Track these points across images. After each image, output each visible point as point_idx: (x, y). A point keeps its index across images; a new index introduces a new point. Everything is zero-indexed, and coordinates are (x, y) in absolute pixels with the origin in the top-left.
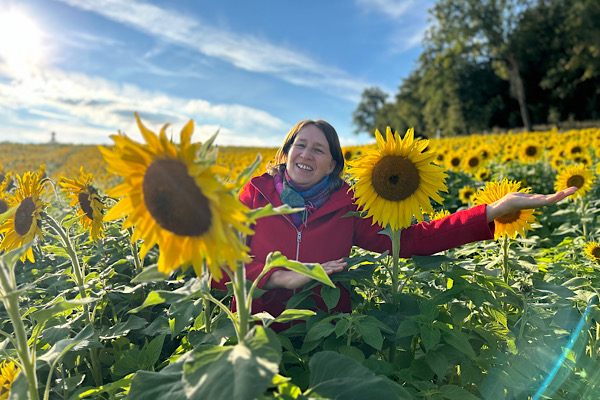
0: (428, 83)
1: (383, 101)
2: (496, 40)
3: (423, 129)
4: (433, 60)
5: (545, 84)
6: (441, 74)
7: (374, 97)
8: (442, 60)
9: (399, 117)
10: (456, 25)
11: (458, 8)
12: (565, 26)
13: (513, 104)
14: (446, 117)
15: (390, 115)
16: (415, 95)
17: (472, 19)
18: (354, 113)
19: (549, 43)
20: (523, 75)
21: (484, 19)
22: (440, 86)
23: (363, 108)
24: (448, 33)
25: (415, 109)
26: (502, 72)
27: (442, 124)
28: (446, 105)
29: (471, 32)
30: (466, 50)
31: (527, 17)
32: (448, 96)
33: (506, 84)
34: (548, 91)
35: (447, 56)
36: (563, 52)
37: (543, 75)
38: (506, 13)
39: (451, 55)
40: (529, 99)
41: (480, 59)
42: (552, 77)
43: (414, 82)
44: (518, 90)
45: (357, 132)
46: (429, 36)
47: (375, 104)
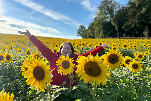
0: (96, 25)
1: (84, 28)
2: (112, 16)
3: (94, 36)
4: (97, 20)
5: (123, 27)
6: (99, 23)
7: (82, 27)
8: (99, 20)
9: (88, 33)
10: (103, 12)
11: (104, 8)
12: (128, 14)
13: (115, 32)
14: (99, 34)
15: (86, 32)
16: (92, 28)
17: (107, 11)
18: (77, 31)
19: (124, 18)
20: (118, 25)
21: (110, 11)
22: (99, 26)
23: (79, 30)
24: (101, 13)
25: (92, 31)
26: (113, 24)
27: (98, 35)
28: (100, 31)
29: (107, 14)
30: (105, 18)
31: (119, 11)
32: (100, 28)
33: (114, 27)
34: (123, 29)
35: (101, 19)
36: (127, 20)
37: (122, 26)
38: (115, 10)
39: (102, 19)
40: (119, 31)
41: (108, 20)
42: (124, 26)
43: (92, 24)
44: (117, 28)
45: (78, 36)
46: (97, 14)
47: (83, 29)
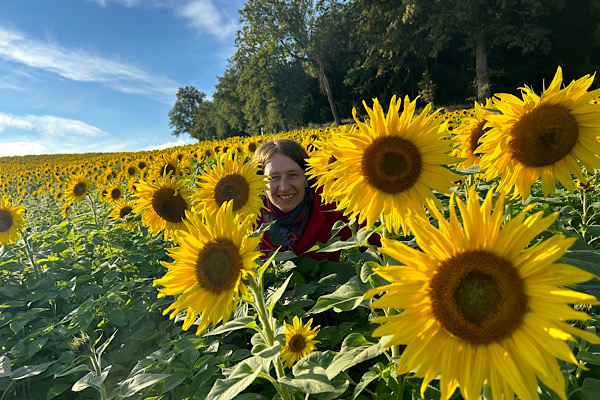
0: (245, 82)
1: (200, 101)
2: (302, 42)
3: (244, 127)
4: (248, 60)
5: (347, 81)
6: (257, 72)
7: (190, 97)
8: (257, 60)
9: (218, 116)
10: (266, 26)
11: (266, 10)
12: (356, 30)
13: (322, 100)
14: (265, 115)
15: (210, 114)
16: (233, 94)
17: (281, 22)
18: (170, 114)
19: (345, 45)
20: (328, 75)
21: (290, 22)
22: (257, 84)
23: (179, 107)
24: (257, 36)
25: (234, 107)
26: (311, 72)
27: (261, 122)
28: (264, 103)
29: (280, 35)
30: (277, 50)
31: (323, 22)
32: (265, 94)
33: (316, 82)
34: (350, 88)
35: (261, 57)
36: (357, 54)
37: (343, 75)
38: (308, 18)
39: (265, 55)
40: (334, 97)
41: (289, 59)
42: (351, 76)
43: (230, 81)
44: (325, 87)
45: (177, 133)
46: (242, 37)
47: (193, 104)
